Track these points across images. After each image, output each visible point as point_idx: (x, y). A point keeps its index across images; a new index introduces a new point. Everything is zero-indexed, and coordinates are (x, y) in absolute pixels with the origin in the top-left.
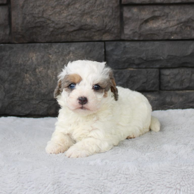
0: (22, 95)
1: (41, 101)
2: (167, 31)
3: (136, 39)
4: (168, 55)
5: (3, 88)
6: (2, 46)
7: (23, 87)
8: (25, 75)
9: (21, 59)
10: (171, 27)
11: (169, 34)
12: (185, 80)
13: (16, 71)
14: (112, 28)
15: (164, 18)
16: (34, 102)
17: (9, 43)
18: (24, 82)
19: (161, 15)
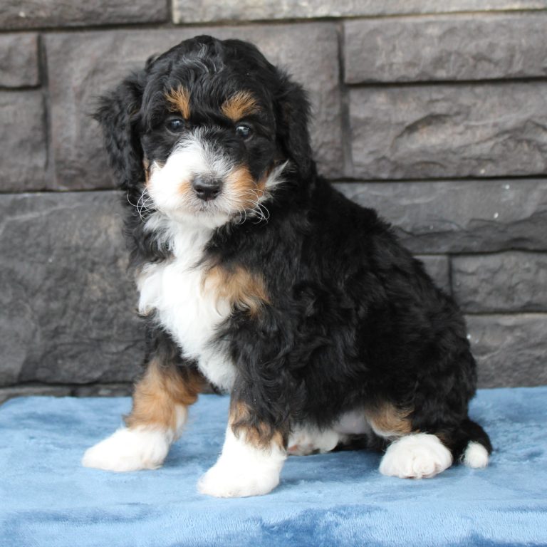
0: (82, 329)
1: (131, 344)
2: (466, 154)
3: (384, 175)
4: (473, 220)
5: (30, 310)
6: (25, 198)
7: (83, 307)
8: (90, 276)
9: (77, 233)
10: (477, 143)
11: (474, 163)
12: (520, 286)
13: (64, 265)
14: (321, 147)
15: (459, 118)
16: (114, 349)
17: (44, 190)
18: (86, 295)
19: (452, 113)
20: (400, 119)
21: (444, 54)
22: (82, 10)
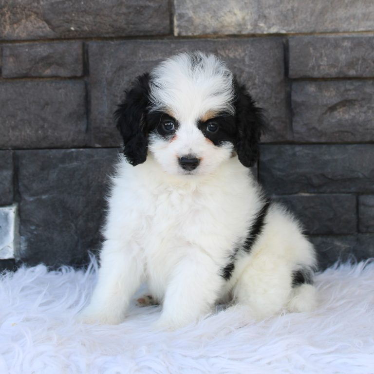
2: (369, 126)
3: (314, 140)
4: (373, 170)
5: (74, 227)
6: (72, 152)
13: (98, 198)
14: (271, 120)
15: (364, 102)
17: (85, 147)
19: (359, 99)
20: (325, 102)
21: (355, 60)
22: (113, 26)
